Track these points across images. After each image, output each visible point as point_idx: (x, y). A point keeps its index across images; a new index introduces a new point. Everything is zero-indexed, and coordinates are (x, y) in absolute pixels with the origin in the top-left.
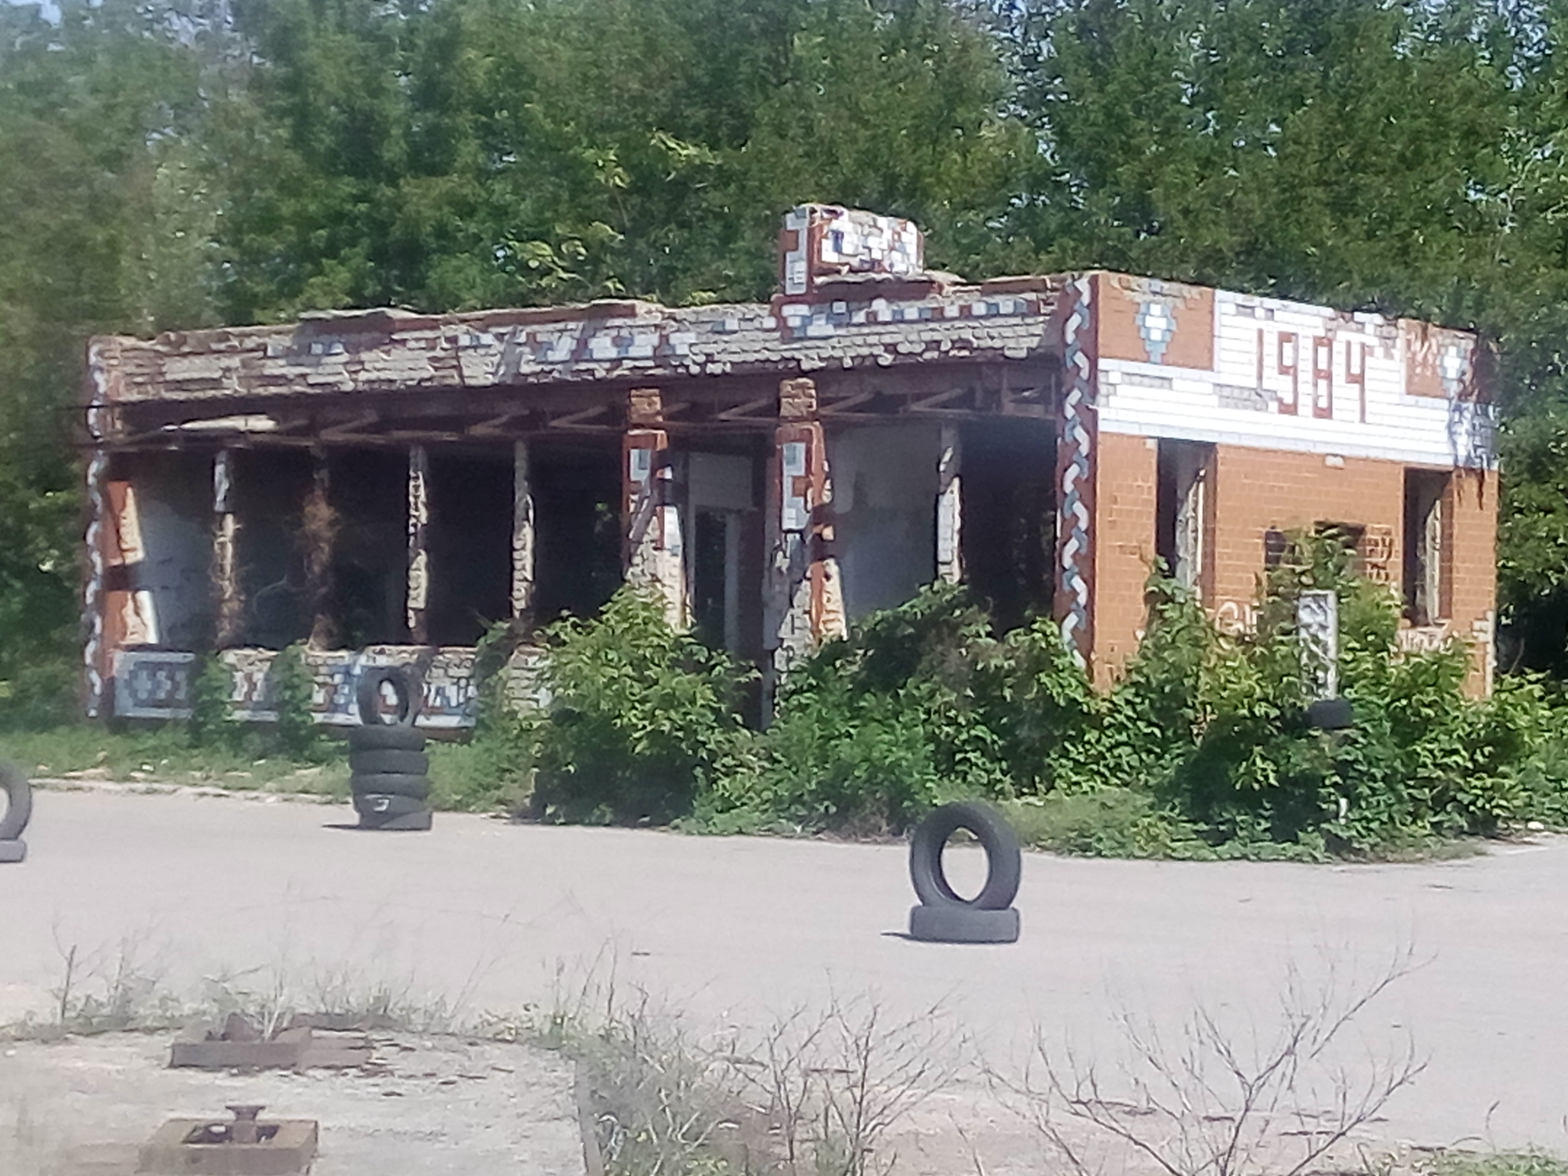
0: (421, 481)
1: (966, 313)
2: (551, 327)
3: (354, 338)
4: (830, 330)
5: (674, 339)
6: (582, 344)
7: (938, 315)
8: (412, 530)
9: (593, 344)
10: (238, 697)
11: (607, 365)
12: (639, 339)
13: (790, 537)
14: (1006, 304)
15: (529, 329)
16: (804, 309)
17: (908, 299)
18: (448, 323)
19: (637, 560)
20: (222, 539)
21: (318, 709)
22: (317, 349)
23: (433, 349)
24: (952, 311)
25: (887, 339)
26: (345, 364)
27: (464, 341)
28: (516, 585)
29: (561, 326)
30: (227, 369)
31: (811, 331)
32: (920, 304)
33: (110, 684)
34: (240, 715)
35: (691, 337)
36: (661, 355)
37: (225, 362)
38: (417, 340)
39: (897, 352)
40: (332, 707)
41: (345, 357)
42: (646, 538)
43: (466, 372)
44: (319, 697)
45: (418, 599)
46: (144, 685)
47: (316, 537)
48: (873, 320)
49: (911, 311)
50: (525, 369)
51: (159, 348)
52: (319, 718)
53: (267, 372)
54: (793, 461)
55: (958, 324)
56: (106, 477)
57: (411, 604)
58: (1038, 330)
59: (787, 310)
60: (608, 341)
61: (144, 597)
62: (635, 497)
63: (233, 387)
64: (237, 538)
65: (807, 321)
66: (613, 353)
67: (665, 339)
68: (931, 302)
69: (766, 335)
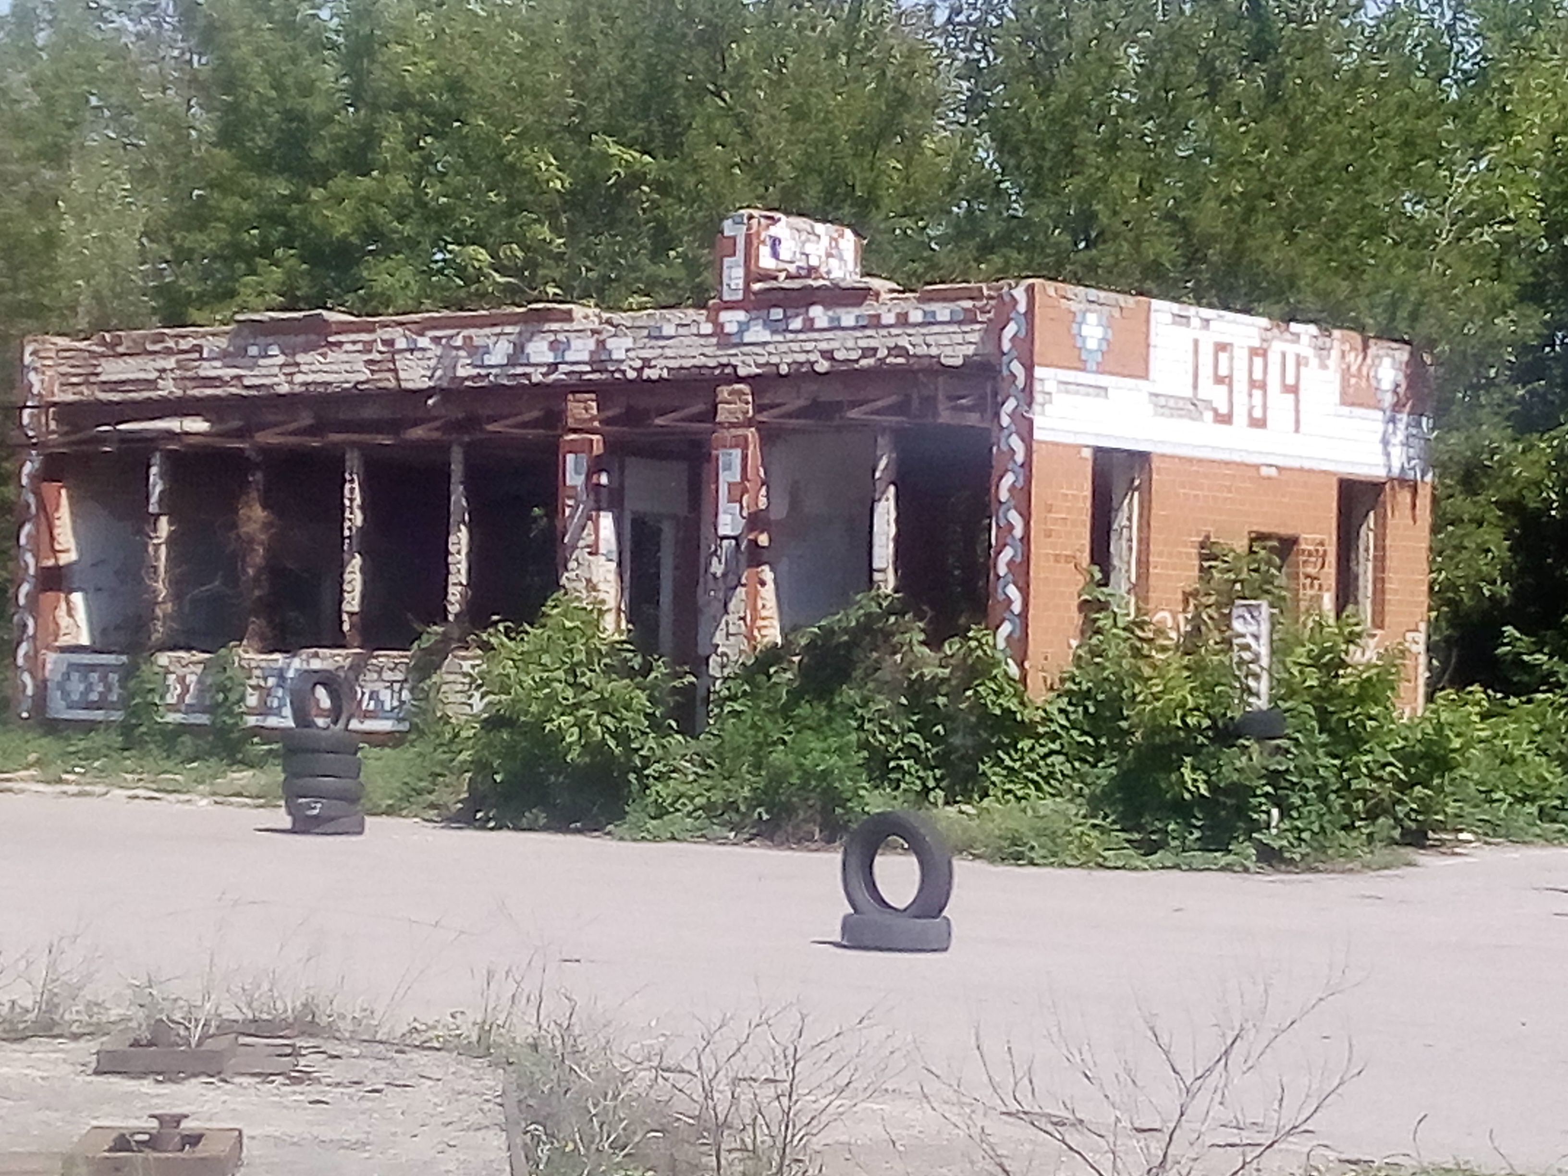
0: (356, 485)
1: (903, 320)
2: (487, 331)
3: (292, 340)
4: (766, 336)
5: (611, 344)
6: (519, 348)
7: (875, 322)
8: (347, 533)
9: (530, 348)
10: (171, 699)
11: (544, 370)
12: (576, 343)
13: (725, 543)
14: (943, 311)
15: (465, 332)
16: (741, 315)
17: (846, 305)
18: (385, 325)
19: (572, 565)
20: (155, 541)
21: (251, 712)
22: (253, 351)
23: (370, 351)
24: (889, 318)
25: (824, 346)
26: (281, 366)
27: (401, 344)
28: (451, 589)
29: (498, 330)
30: (164, 370)
31: (748, 338)
32: (857, 311)
33: (42, 686)
34: (173, 718)
35: (628, 342)
36: (598, 362)
37: (161, 363)
38: (354, 343)
39: (833, 359)
40: (264, 710)
41: (281, 359)
42: (581, 543)
43: (402, 375)
44: (252, 700)
45: (352, 602)
46: (76, 687)
47: (251, 541)
48: (809, 326)
49: (848, 317)
50: (461, 372)
51: (94, 348)
52: (252, 721)
53: (202, 373)
54: (728, 467)
55: (894, 331)
56: (40, 477)
57: (346, 607)
58: (974, 338)
59: (724, 316)
60: (545, 345)
61: (77, 598)
62: (570, 502)
63: (168, 388)
64: (171, 541)
65: (743, 327)
66: (550, 358)
67: (601, 344)
68: (868, 309)
69: (702, 341)
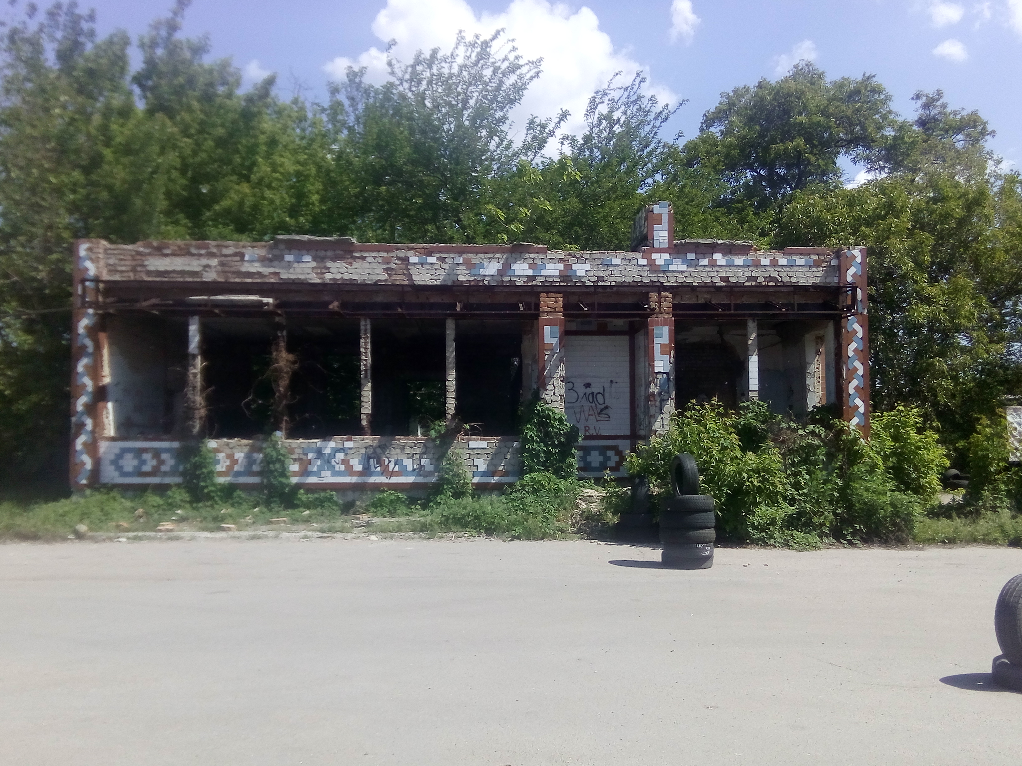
0: (369, 340)
1: (774, 264)
2: (482, 256)
3: (322, 253)
4: (684, 268)
5: (575, 267)
6: (507, 266)
7: (757, 264)
8: (363, 368)
9: (515, 267)
10: (220, 468)
11: (526, 279)
12: (550, 266)
13: (660, 376)
14: (801, 261)
15: (464, 256)
16: (667, 256)
17: (737, 254)
18: (398, 249)
19: (550, 387)
20: (194, 371)
21: (295, 474)
22: (289, 258)
23: (388, 263)
24: (765, 262)
25: (723, 274)
26: (313, 268)
27: (414, 259)
28: (448, 400)
29: (490, 256)
30: (208, 266)
31: (671, 268)
32: (744, 257)
33: (97, 462)
34: (221, 480)
35: (587, 266)
36: (564, 277)
37: (204, 261)
38: (375, 258)
39: (728, 281)
40: (305, 472)
41: (314, 264)
42: (556, 375)
43: (414, 278)
44: (295, 467)
45: (367, 408)
46: (129, 463)
47: (279, 370)
48: (713, 264)
49: (739, 261)
50: (461, 278)
51: (141, 249)
52: (294, 480)
53: (243, 269)
54: (661, 336)
55: (768, 269)
57: (363, 411)
58: (820, 274)
59: (654, 256)
60: (526, 266)
61: (110, 405)
62: (549, 353)
63: (210, 276)
64: (206, 371)
65: (668, 263)
66: (530, 272)
67: (568, 267)
68: (751, 257)
69: (640, 269)
